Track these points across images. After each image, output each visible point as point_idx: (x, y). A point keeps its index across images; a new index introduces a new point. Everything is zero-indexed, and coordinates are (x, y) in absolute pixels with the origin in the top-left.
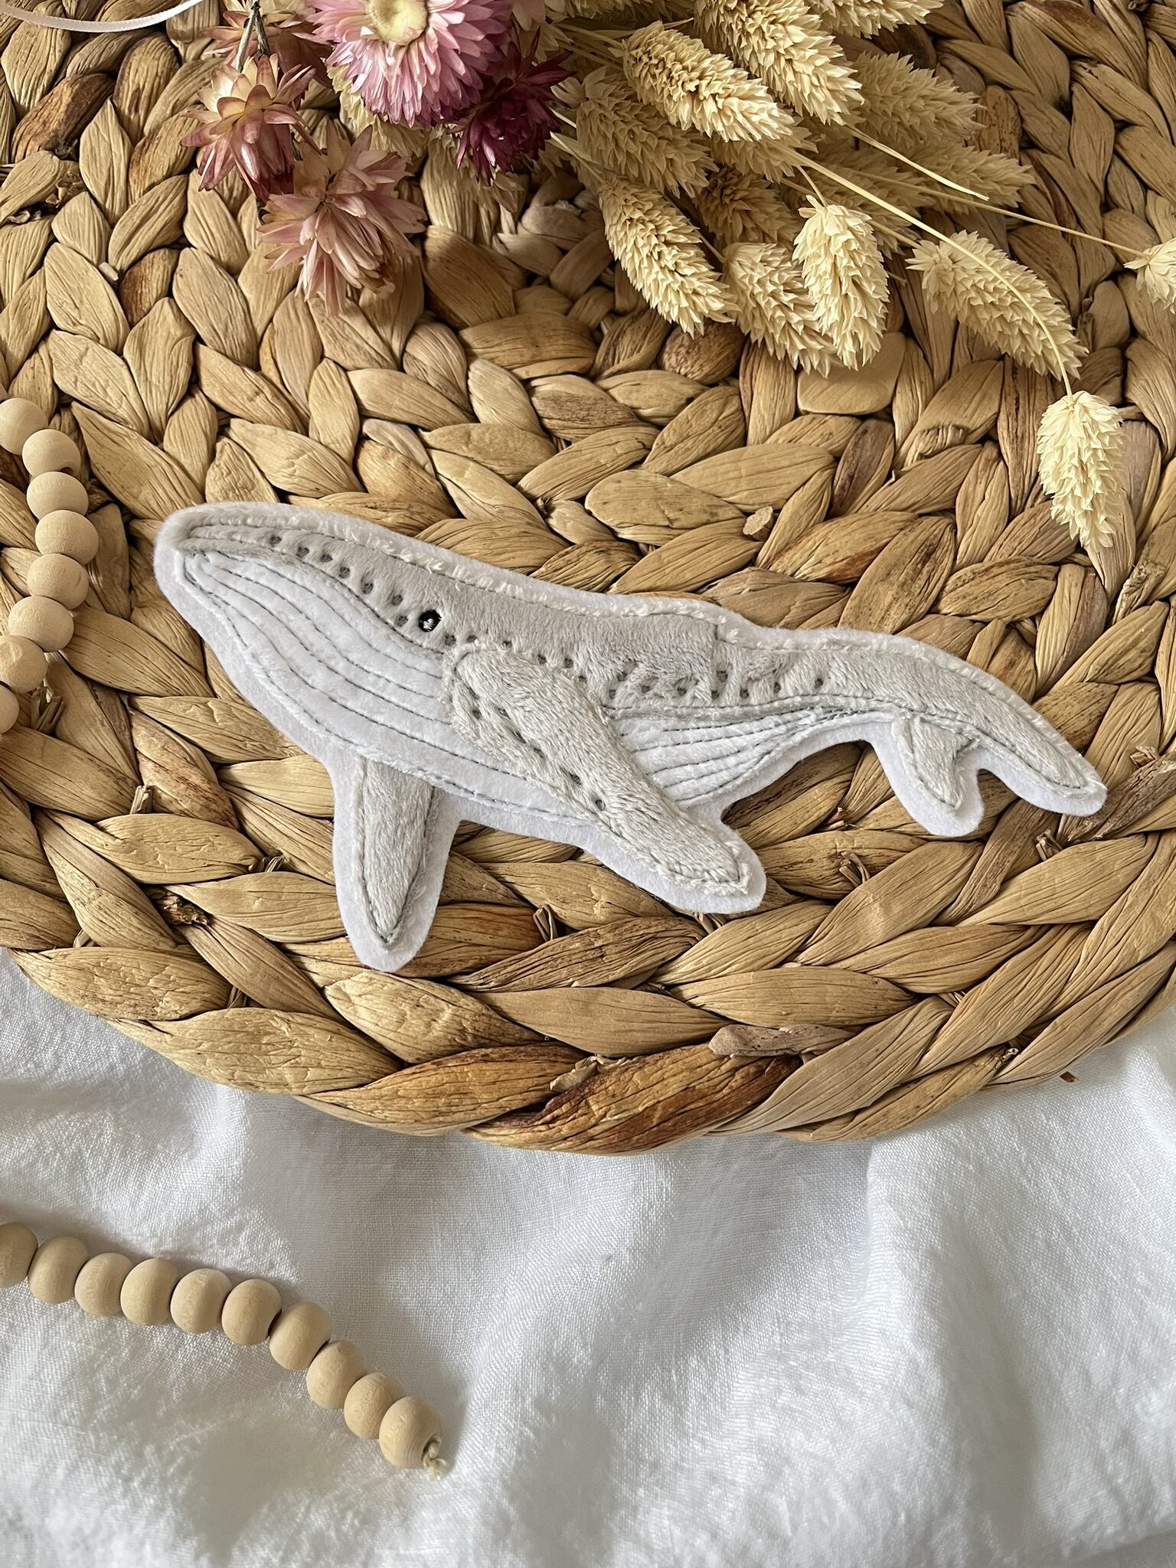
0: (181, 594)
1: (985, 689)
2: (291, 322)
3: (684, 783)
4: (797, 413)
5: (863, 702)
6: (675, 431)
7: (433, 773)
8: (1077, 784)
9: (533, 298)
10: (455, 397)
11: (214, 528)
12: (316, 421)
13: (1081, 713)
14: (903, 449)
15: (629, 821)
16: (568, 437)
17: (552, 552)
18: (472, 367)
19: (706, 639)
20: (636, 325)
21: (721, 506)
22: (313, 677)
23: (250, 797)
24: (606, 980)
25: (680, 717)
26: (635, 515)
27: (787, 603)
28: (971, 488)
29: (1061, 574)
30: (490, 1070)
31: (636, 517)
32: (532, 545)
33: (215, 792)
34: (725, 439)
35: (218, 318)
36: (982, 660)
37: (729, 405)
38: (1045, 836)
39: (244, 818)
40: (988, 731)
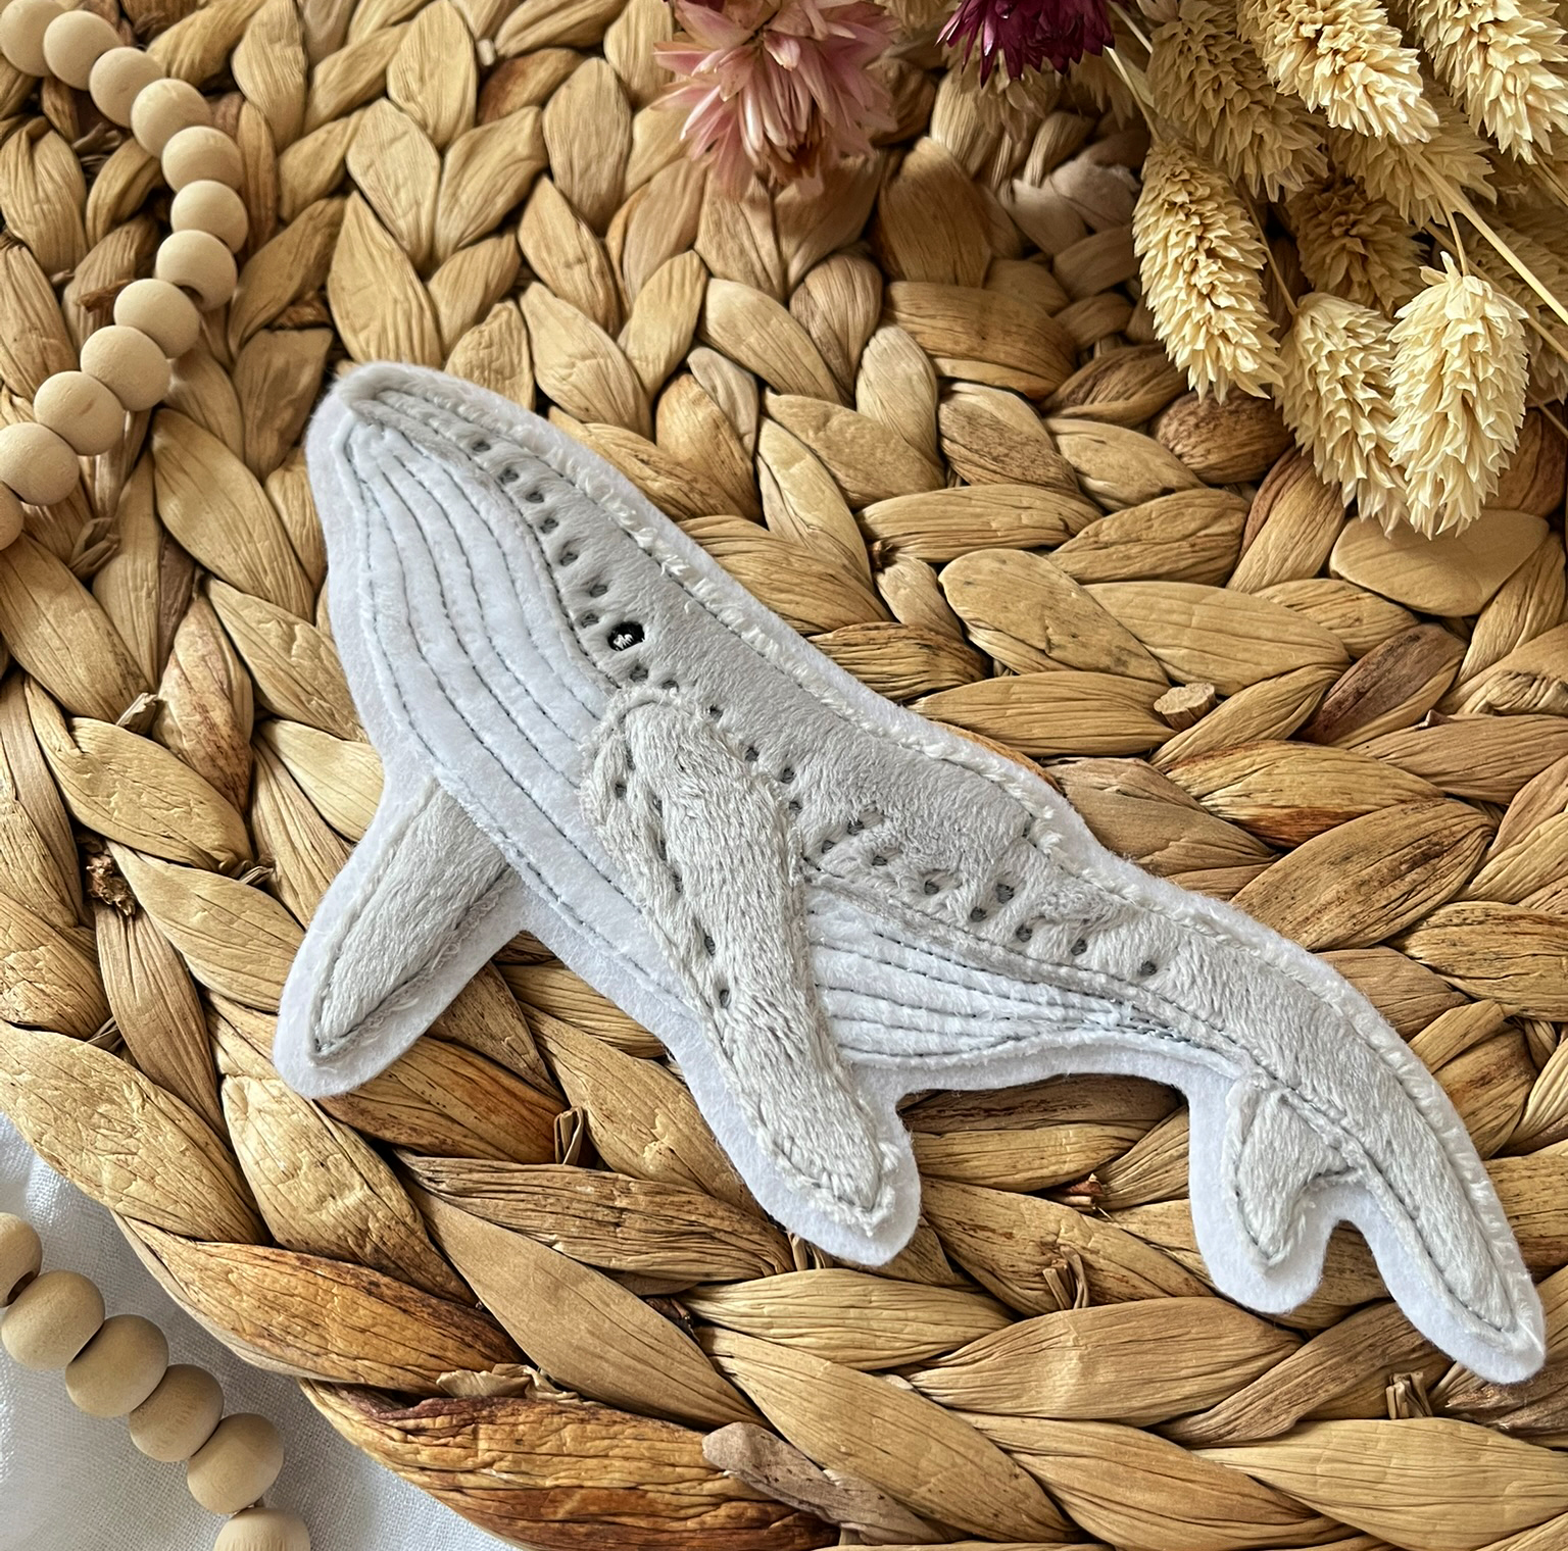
0: (326, 468)
1: (1412, 1098)
3: (864, 1024)
4: (1324, 572)
5: (1202, 1029)
6: (1122, 525)
7: (516, 846)
8: (1498, 1321)
9: (1016, 275)
10: (836, 363)
11: (411, 400)
12: (633, 325)
14: (1466, 688)
15: (752, 1041)
16: (968, 476)
17: (858, 618)
18: (881, 333)
19: (1004, 827)
20: (1140, 363)
21: (1138, 655)
22: (431, 645)
24: (604, 1264)
25: (908, 924)
26: (1001, 616)
27: (1167, 833)
28: (1548, 788)
30: (368, 1310)
31: (1002, 619)
32: (834, 597)
33: (235, 744)
34: (1194, 565)
35: (584, 151)
36: (1436, 1053)
37: (1224, 521)
38: (1409, 1378)
39: (257, 797)
40: (1384, 1166)
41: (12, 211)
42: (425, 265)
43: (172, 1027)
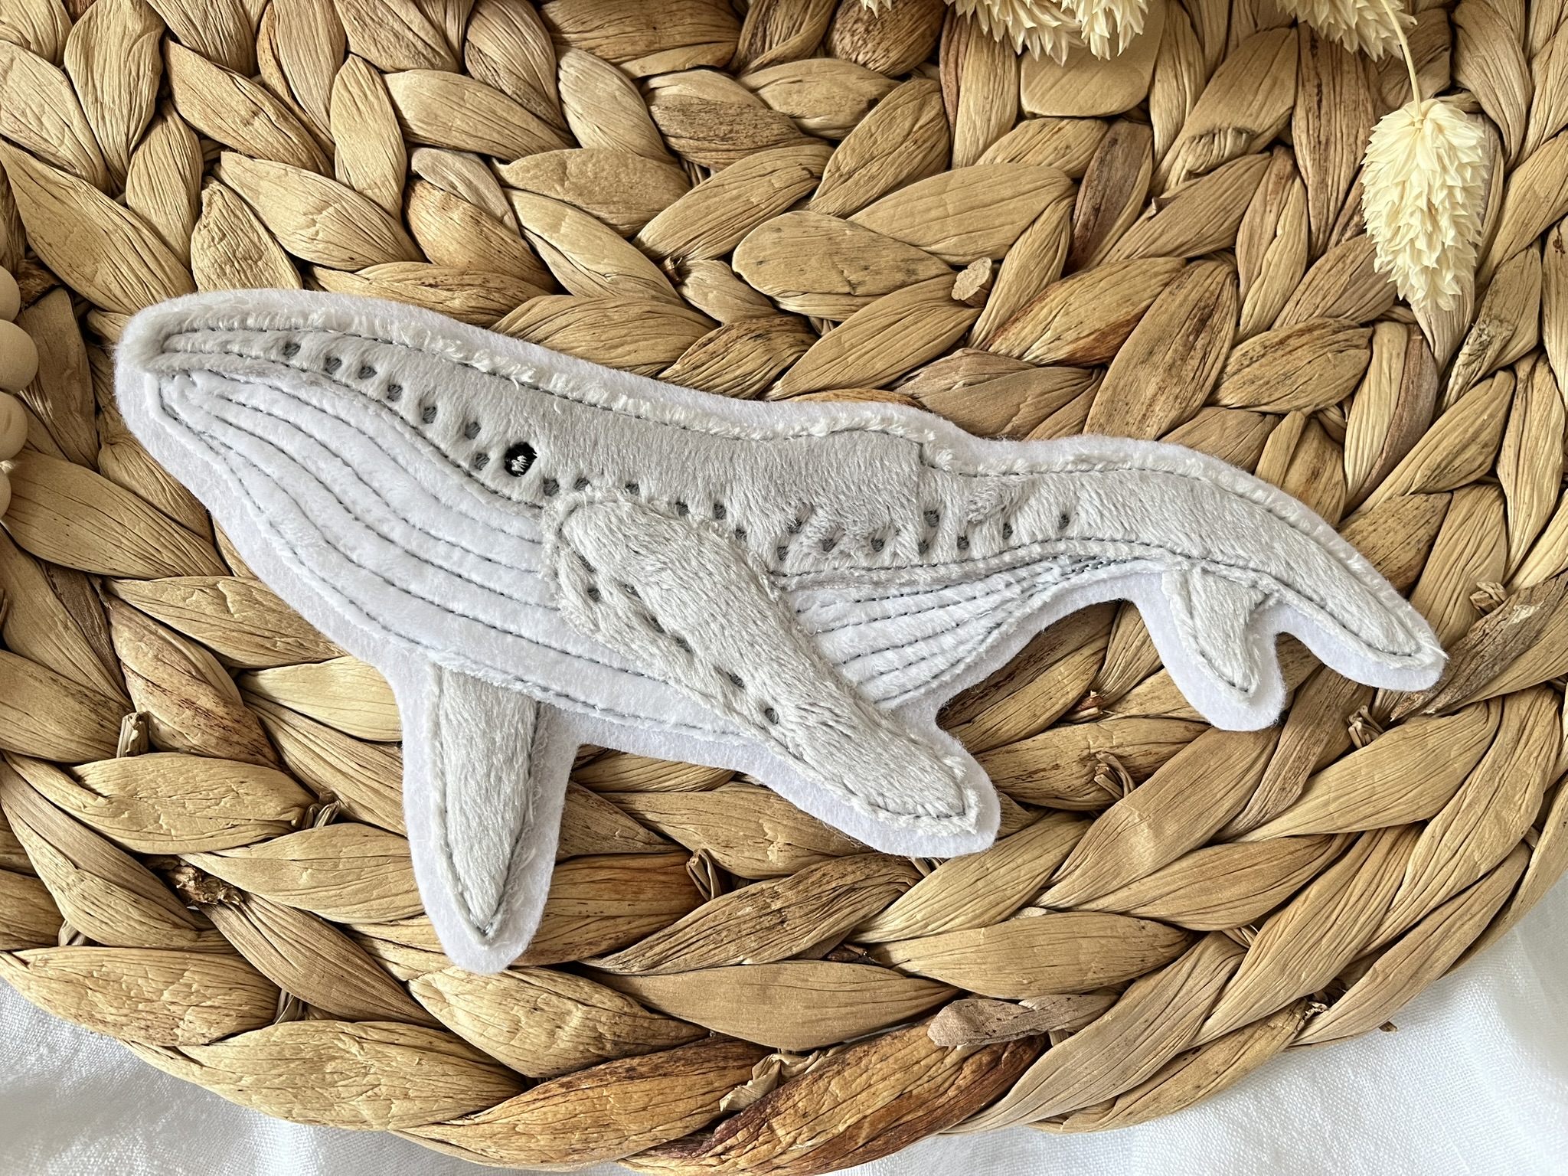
0: (158, 435)
1: (1282, 519)
3: (885, 678)
4: (1021, 116)
5: (1124, 549)
6: (854, 150)
7: (537, 683)
8: (1407, 650)
10: (541, 109)
11: (198, 335)
12: (343, 155)
13: (1406, 541)
14: (1165, 164)
15: (812, 738)
16: (705, 163)
17: (690, 339)
18: (563, 63)
19: (907, 467)
21: (921, 260)
23: (288, 716)
24: (789, 954)
26: (801, 279)
27: (1015, 399)
28: (1258, 220)
29: (1376, 339)
30: (638, 1091)
31: (806, 280)
32: (661, 330)
33: (237, 717)
34: (924, 157)
36: (1276, 473)
37: (927, 108)
38: (1361, 715)
39: (282, 747)
40: (1290, 581)
42: (111, 183)
43: (341, 972)
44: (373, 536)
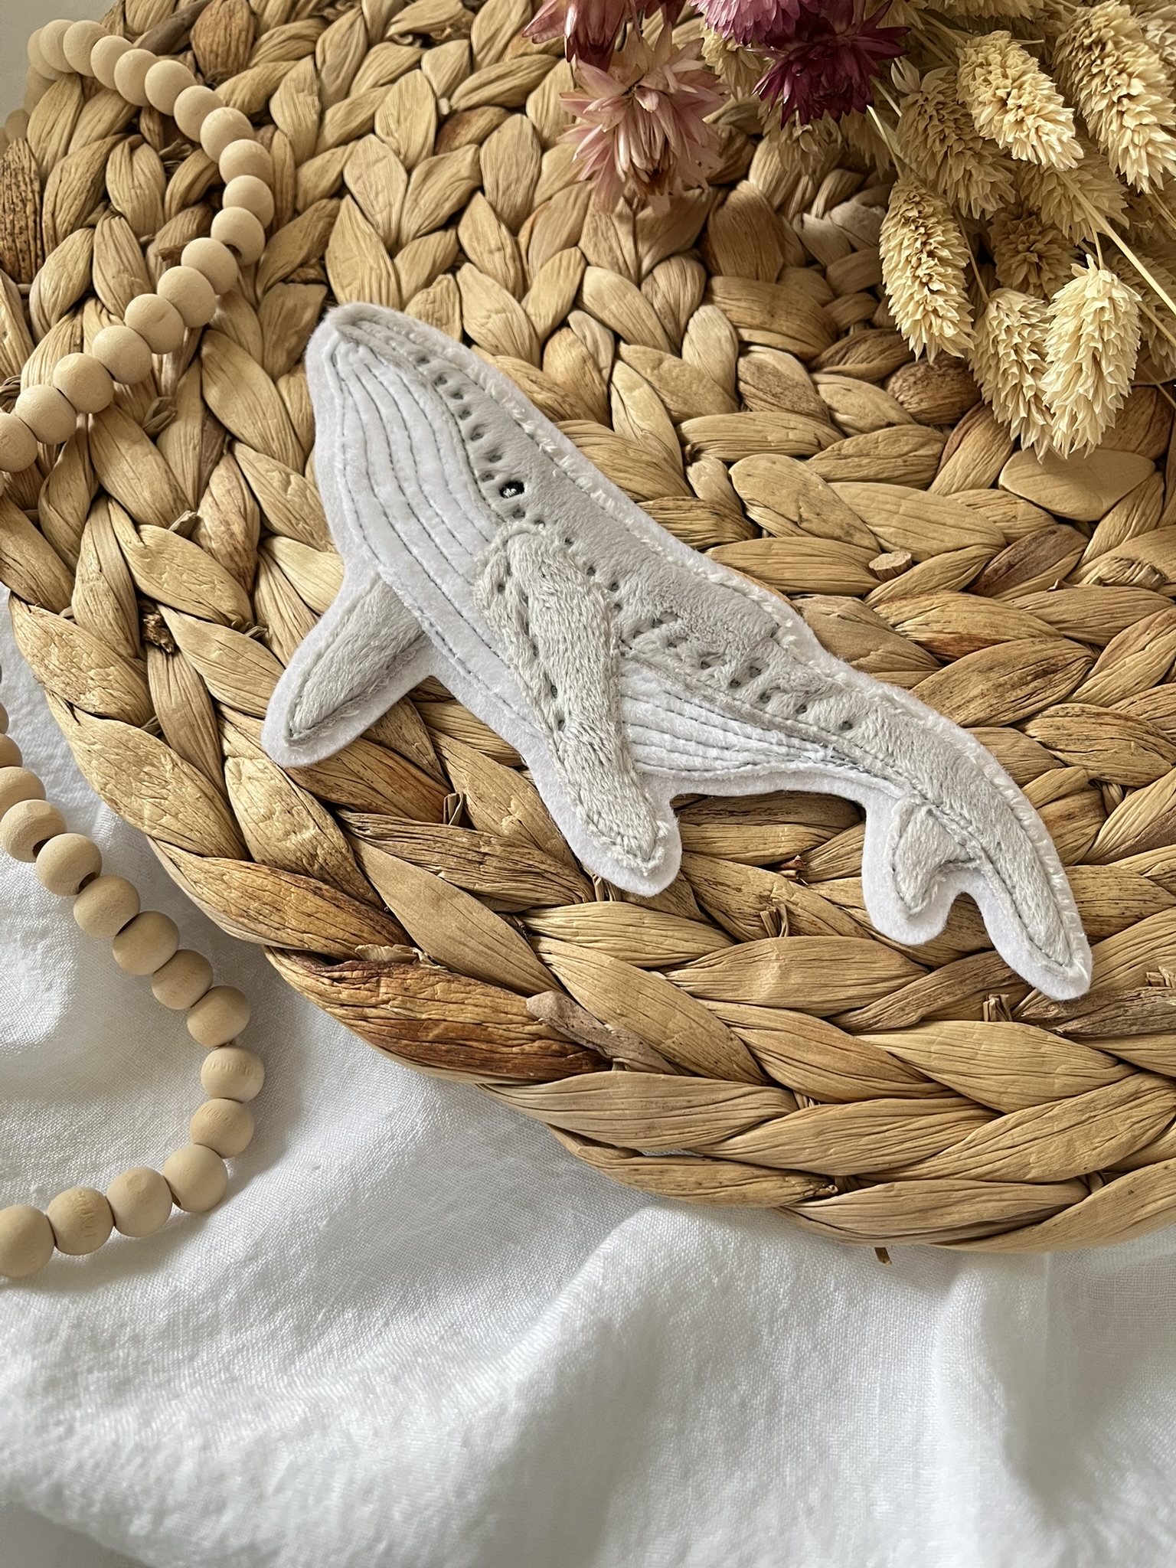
0: (319, 370)
1: (1018, 820)
2: (566, 206)
3: (653, 748)
4: (995, 485)
5: (879, 764)
6: (858, 444)
7: (429, 619)
8: (1060, 960)
9: (799, 277)
10: (670, 327)
11: (378, 327)
12: (534, 293)
13: (1116, 901)
14: (1085, 568)
15: (578, 752)
16: (752, 405)
17: (671, 493)
18: (702, 309)
19: (758, 629)
20: (880, 340)
21: (861, 531)
22: (381, 488)
23: (275, 569)
24: (471, 886)
25: (687, 687)
26: (769, 498)
27: (870, 645)
28: (1135, 635)
30: (313, 903)
31: (771, 500)
32: (656, 478)
33: (246, 548)
34: (904, 475)
35: (507, 175)
36: (1039, 796)
37: (926, 448)
38: (999, 997)
39: (259, 585)
40: (994, 858)
41: (116, 193)
42: (393, 247)
43: (195, 723)
44: (395, 484)
